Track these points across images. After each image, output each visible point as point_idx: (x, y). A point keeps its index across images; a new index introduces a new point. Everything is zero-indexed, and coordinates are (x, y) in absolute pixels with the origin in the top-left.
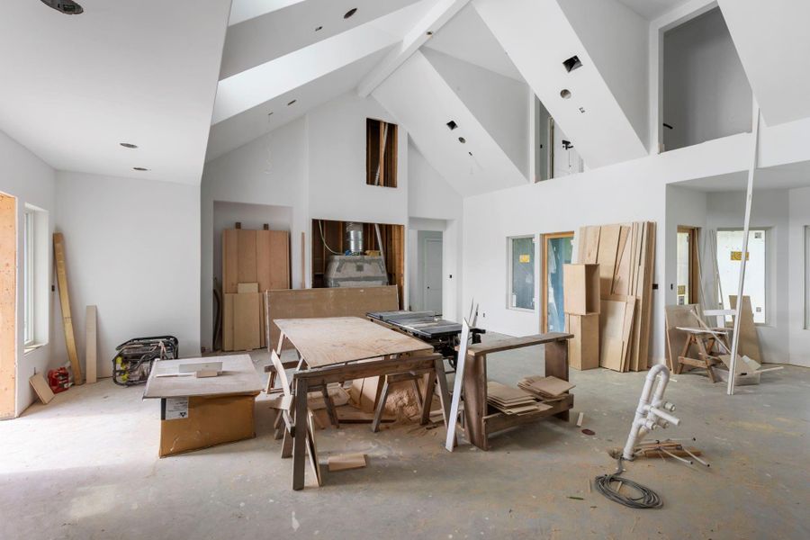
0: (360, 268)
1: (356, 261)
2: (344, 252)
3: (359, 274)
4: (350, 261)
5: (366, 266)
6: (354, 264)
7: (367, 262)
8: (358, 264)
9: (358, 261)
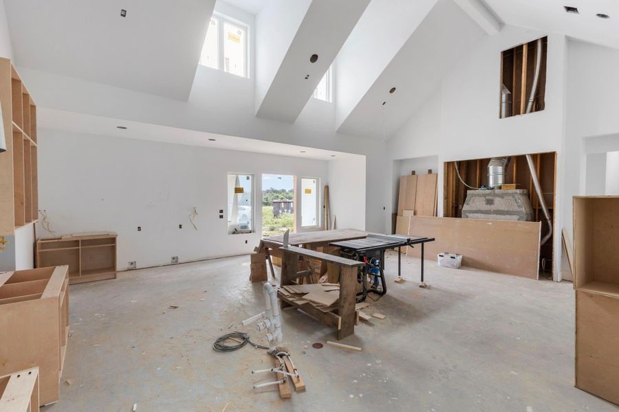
0: (490, 202)
1: (485, 195)
2: (480, 187)
3: (488, 207)
4: (479, 195)
5: (497, 200)
6: (483, 198)
7: (498, 195)
8: (488, 198)
9: (488, 195)
